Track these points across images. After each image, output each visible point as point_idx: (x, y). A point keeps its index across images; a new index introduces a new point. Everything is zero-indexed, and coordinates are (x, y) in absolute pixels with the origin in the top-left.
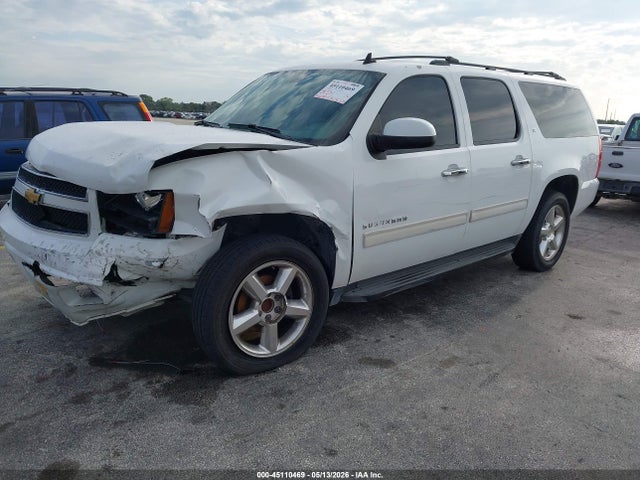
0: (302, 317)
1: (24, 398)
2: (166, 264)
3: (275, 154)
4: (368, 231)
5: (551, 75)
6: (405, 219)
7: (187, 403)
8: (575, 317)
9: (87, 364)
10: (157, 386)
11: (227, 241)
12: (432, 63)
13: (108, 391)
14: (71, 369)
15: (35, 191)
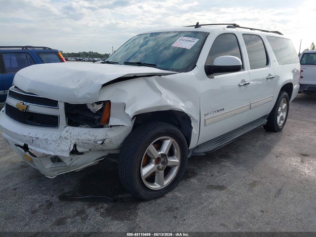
0: (175, 166)
1: (27, 225)
2: (105, 142)
3: (162, 78)
4: (207, 117)
5: (277, 32)
6: (223, 109)
7: (122, 220)
8: (305, 155)
9: (58, 200)
10: (102, 210)
11: (135, 127)
12: (228, 27)
13: (75, 216)
14: (50, 204)
15: (23, 104)
